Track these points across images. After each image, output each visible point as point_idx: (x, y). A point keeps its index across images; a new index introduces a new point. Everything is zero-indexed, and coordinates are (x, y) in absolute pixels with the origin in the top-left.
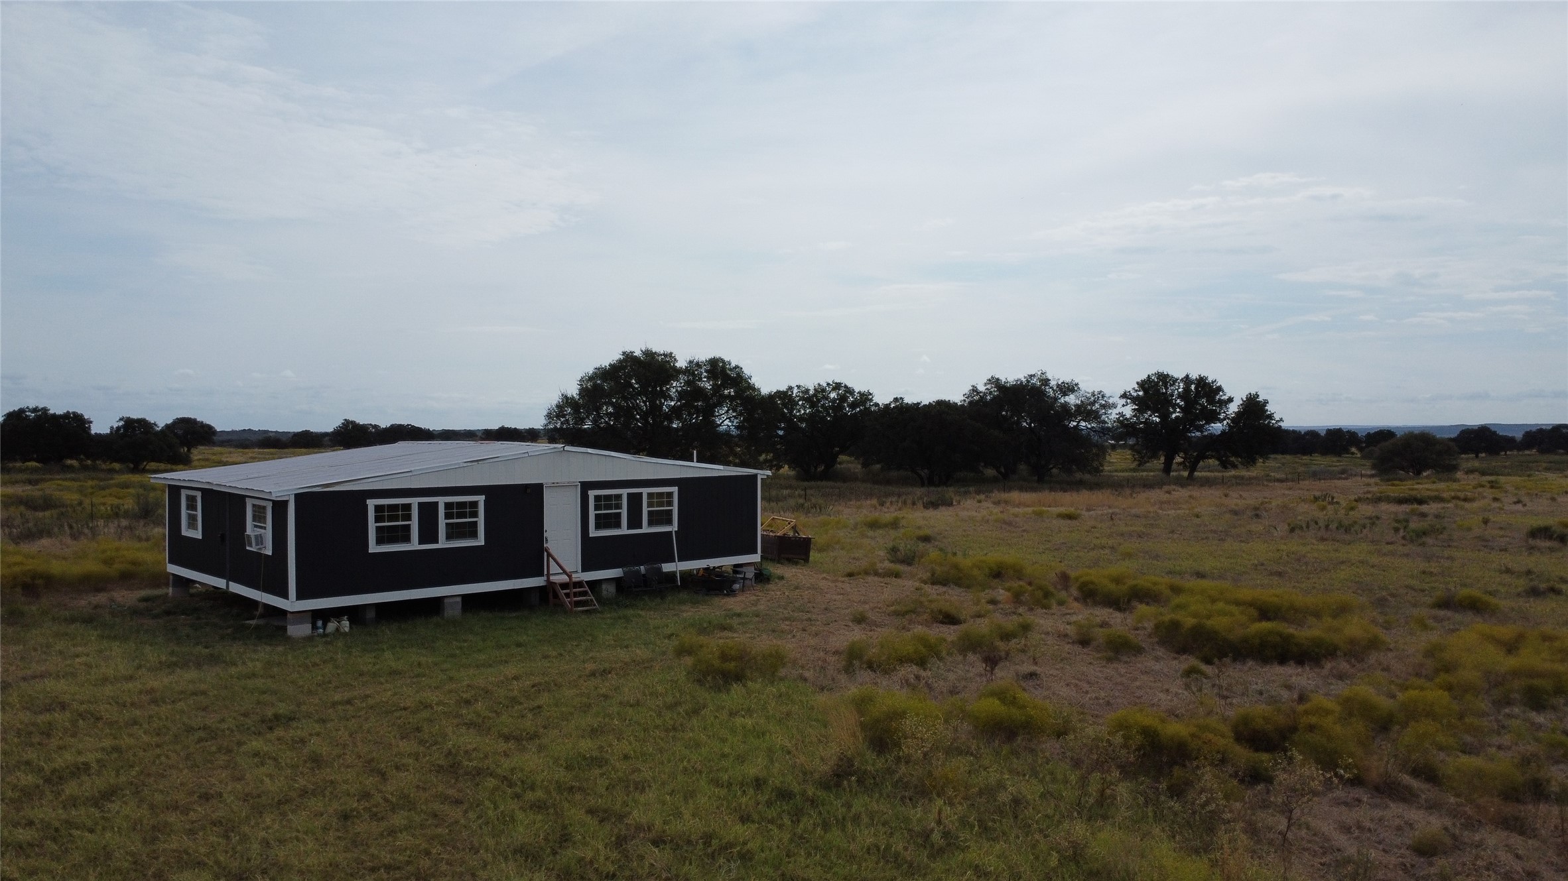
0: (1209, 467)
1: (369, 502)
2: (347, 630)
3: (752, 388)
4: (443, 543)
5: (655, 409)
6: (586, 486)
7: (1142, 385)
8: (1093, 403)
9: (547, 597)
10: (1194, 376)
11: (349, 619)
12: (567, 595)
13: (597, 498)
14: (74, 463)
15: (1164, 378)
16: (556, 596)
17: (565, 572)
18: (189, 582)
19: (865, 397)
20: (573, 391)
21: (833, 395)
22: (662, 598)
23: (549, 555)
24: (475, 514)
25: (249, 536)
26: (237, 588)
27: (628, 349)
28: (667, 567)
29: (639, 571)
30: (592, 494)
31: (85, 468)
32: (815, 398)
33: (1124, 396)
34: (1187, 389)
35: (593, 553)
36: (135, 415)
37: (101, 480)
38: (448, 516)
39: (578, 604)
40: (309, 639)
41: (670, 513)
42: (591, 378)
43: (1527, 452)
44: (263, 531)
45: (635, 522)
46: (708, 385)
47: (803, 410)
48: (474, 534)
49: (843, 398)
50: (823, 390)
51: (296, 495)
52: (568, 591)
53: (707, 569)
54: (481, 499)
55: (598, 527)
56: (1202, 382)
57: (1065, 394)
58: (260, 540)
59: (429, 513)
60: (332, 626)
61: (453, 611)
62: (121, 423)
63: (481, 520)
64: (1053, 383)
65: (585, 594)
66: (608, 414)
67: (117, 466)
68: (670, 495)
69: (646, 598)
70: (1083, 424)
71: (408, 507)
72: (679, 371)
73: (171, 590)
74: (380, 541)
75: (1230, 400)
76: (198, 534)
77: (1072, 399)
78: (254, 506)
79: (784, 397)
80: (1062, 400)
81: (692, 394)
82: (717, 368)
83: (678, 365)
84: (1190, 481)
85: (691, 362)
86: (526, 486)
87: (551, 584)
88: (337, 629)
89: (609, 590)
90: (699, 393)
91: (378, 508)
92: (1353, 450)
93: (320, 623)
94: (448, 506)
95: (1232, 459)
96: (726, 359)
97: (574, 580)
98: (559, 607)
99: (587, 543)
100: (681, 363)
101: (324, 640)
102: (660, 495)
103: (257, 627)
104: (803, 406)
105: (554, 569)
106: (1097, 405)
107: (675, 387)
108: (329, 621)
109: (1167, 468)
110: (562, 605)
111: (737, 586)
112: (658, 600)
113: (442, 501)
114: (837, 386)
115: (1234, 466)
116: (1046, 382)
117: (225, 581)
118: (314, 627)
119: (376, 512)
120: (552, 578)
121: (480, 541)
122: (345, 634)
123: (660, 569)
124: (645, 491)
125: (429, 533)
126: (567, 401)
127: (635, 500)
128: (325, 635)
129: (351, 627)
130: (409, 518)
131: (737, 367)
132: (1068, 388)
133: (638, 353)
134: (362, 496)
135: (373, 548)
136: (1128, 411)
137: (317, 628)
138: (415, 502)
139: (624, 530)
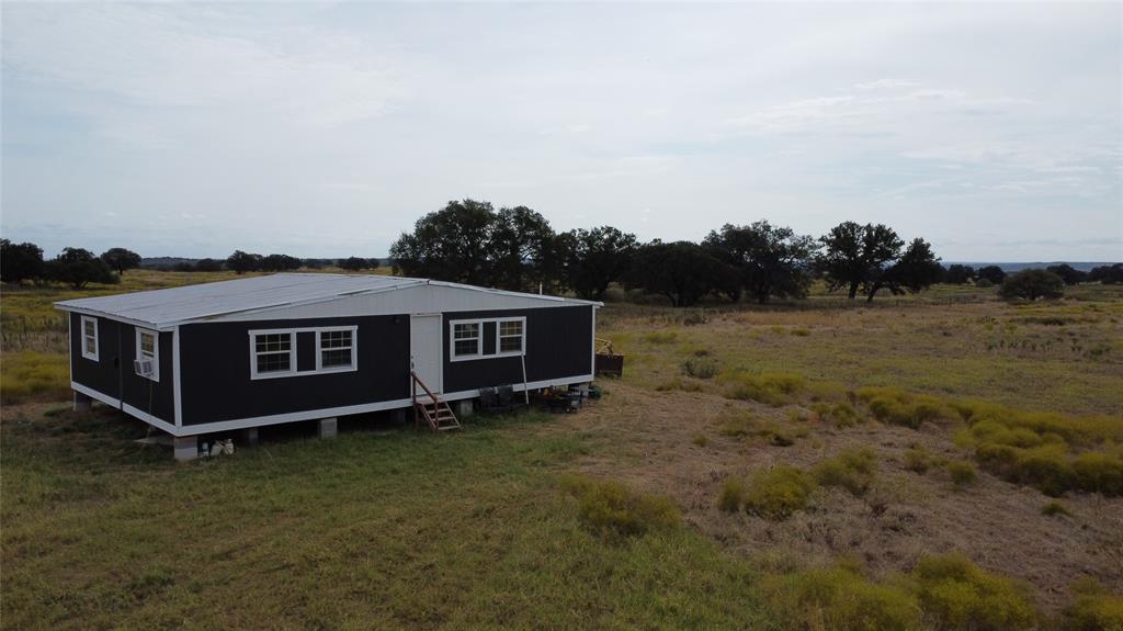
0: (883, 295)
1: (250, 332)
2: (231, 452)
3: (548, 230)
4: (319, 370)
5: (475, 246)
6: (447, 316)
7: (836, 231)
8: (803, 245)
9: (413, 416)
10: (874, 225)
11: (233, 442)
12: (433, 416)
13: (458, 327)
14: (31, 282)
15: (851, 226)
16: (421, 415)
17: (429, 394)
18: (89, 399)
19: (630, 238)
20: (411, 231)
21: (606, 237)
22: (515, 416)
23: (415, 379)
24: (348, 343)
25: (137, 363)
26: (129, 409)
27: (453, 200)
28: (517, 388)
29: (493, 392)
30: (453, 323)
31: (40, 286)
32: (591, 238)
33: (822, 239)
34: (869, 235)
35: (454, 376)
36: (76, 247)
37: (48, 295)
38: (324, 345)
39: (443, 423)
40: (195, 462)
41: (519, 339)
42: (424, 221)
43: (1094, 283)
44: (151, 359)
45: (489, 348)
46: (514, 228)
47: (583, 248)
48: (348, 361)
49: (612, 239)
50: (599, 233)
51: (181, 327)
52: (433, 412)
53: (550, 388)
54: (354, 329)
55: (458, 353)
56: (880, 229)
57: (782, 238)
58: (148, 366)
59: (306, 342)
60: (217, 449)
61: (329, 431)
62: (66, 252)
63: (354, 348)
64: (773, 229)
65: (447, 414)
66: (438, 250)
67: (62, 284)
68: (520, 323)
69: (501, 416)
70: (795, 260)
71: (287, 337)
72: (493, 217)
73: (75, 404)
74: (261, 369)
75: (902, 243)
76: (95, 357)
77: (787, 242)
78: (143, 334)
79: (568, 238)
80: (780, 243)
81: (503, 234)
82: (522, 215)
83: (494, 212)
84: (869, 304)
85: (503, 210)
86: (395, 317)
87: (417, 405)
88: (222, 452)
89: (466, 409)
90: (509, 234)
91: (259, 338)
92: (970, 280)
93: (205, 446)
94: (324, 335)
95: (901, 287)
96: (530, 208)
97: (439, 401)
98: (424, 427)
99: (449, 367)
100: (496, 212)
101: (209, 463)
102: (511, 324)
103: (148, 448)
104: (583, 245)
105: (420, 391)
106: (806, 247)
107: (490, 230)
108: (214, 443)
109: (852, 294)
110: (428, 425)
111: (574, 403)
112: (512, 419)
113: (318, 330)
114: (609, 230)
115: (903, 293)
116: (767, 228)
117: (119, 402)
118: (200, 450)
119: (257, 342)
120: (418, 400)
121: (354, 367)
122: (229, 456)
123: (511, 389)
124: (498, 320)
125: (306, 361)
126: (407, 239)
127: (490, 328)
128: (210, 458)
129: (235, 449)
130: (288, 347)
131: (537, 214)
132: (785, 233)
133: (461, 202)
134: (243, 328)
135: (255, 375)
136: (825, 251)
137: (203, 451)
138: (293, 332)
139: (480, 356)
